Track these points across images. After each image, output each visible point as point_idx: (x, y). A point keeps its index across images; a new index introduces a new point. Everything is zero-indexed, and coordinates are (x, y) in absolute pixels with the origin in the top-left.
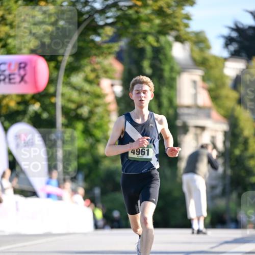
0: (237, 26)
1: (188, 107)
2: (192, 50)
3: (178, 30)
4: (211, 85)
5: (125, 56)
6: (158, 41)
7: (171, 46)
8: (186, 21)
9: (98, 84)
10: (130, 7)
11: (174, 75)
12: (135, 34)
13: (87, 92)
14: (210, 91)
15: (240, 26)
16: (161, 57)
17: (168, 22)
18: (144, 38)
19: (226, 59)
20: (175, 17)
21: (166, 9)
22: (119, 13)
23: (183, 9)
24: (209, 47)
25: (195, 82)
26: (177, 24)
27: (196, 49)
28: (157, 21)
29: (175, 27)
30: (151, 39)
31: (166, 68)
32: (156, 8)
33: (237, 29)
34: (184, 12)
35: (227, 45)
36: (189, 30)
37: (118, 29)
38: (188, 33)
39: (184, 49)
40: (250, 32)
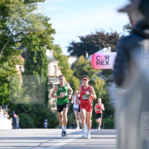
0: (73, 42)
1: (52, 77)
2: (54, 53)
3: (48, 44)
4: (62, 68)
5: (26, 55)
6: (40, 49)
7: (46, 51)
8: (51, 40)
9: (15, 67)
10: (28, 34)
11: (46, 63)
12: (30, 46)
13: (9, 70)
14: (61, 70)
15: (74, 42)
16: (41, 55)
17: (44, 40)
18: (34, 48)
19: (68, 56)
20: (47, 39)
21: (43, 35)
22: (23, 37)
23: (50, 35)
24: (61, 52)
25: (55, 66)
26: (48, 42)
27: (56, 52)
28: (39, 40)
29: (47, 43)
30: (36, 48)
31: (44, 60)
32: (39, 35)
33: (73, 44)
34: (51, 36)
35: (69, 51)
36: (53, 44)
37: (23, 44)
38: (52, 45)
39: (51, 52)
40: (79, 45)
